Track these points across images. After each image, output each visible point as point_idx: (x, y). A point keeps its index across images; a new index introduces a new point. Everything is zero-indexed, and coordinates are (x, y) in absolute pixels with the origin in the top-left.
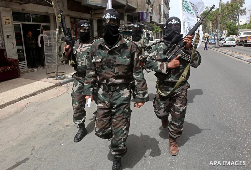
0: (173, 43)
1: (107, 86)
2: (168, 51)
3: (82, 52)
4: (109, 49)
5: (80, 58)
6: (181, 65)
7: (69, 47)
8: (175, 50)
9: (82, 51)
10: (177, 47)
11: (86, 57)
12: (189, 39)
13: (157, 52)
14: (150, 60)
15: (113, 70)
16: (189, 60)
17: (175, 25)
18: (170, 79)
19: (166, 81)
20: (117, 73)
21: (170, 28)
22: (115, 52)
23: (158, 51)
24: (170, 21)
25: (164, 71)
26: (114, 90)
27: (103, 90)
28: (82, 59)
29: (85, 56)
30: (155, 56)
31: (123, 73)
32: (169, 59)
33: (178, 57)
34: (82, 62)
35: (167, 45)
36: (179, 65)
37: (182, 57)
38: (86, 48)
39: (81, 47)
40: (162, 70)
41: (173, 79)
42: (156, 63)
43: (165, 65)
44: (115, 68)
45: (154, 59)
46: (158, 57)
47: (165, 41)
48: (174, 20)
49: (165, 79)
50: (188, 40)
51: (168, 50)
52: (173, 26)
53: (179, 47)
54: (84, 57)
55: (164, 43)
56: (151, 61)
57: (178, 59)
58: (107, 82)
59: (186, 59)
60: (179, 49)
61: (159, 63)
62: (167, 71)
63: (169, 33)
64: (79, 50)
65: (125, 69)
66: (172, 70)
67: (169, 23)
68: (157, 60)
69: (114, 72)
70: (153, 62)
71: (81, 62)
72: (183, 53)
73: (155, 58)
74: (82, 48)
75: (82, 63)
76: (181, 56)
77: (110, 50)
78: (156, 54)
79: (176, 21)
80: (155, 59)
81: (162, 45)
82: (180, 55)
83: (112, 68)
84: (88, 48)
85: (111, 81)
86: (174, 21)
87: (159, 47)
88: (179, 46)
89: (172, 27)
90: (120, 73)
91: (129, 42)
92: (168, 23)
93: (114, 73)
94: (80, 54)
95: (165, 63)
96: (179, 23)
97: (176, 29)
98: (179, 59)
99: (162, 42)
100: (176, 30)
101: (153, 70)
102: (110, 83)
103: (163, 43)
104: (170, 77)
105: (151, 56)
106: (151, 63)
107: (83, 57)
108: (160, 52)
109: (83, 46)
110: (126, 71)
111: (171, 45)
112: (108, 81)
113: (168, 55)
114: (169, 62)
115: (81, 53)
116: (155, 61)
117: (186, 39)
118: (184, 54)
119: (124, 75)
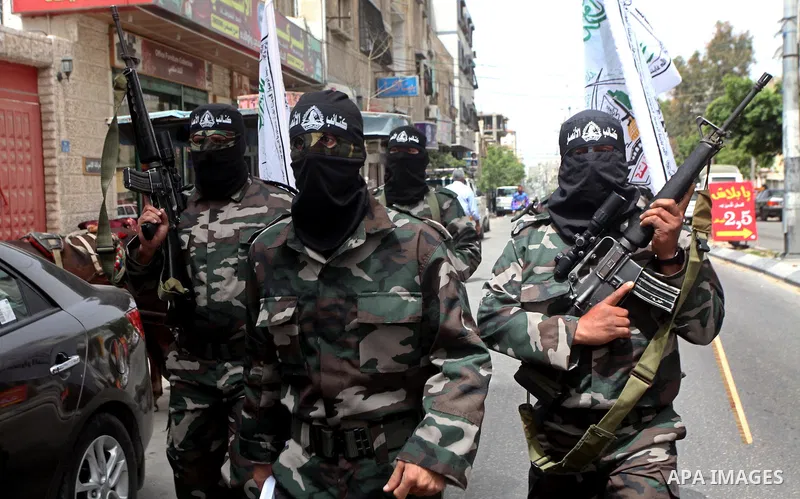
0: (599, 231)
1: (329, 433)
2: (579, 267)
3: (215, 240)
4: (323, 261)
5: (205, 270)
6: (637, 331)
7: (161, 217)
8: (608, 261)
9: (215, 236)
10: (616, 250)
11: (234, 265)
12: (664, 213)
13: (524, 268)
14: (491, 305)
15: (348, 354)
16: (669, 306)
17: (600, 146)
18: (585, 399)
19: (569, 403)
20: (372, 362)
21: (577, 160)
22: (348, 271)
23: (527, 263)
24: (578, 131)
25: (560, 355)
26: (361, 452)
27: (307, 451)
28: (217, 272)
29: (233, 261)
30: (514, 286)
31: (397, 359)
32: (580, 299)
33: (620, 291)
34: (214, 285)
35: (569, 241)
36: (626, 330)
37: (639, 291)
38: (238, 225)
39: (213, 218)
40: (550, 352)
41: (600, 397)
42: (519, 319)
43: (562, 331)
44: (358, 343)
45: (512, 302)
46: (530, 292)
47: (557, 218)
48: (592, 126)
49: (566, 395)
50: (659, 215)
51: (576, 259)
52: (591, 151)
53: (624, 248)
54: (226, 265)
55: (556, 226)
56: (498, 307)
57: (622, 302)
58: (331, 411)
59: (658, 303)
60: (623, 256)
61: (535, 319)
62: (571, 360)
63: (575, 183)
64: (200, 235)
65: (403, 343)
66: (596, 355)
67: (573, 137)
68: (527, 307)
69: (355, 362)
70: (505, 315)
71: (208, 287)
72: (642, 275)
73: (514, 297)
74: (215, 226)
75: (211, 291)
76: (634, 288)
77: (327, 265)
78: (518, 279)
79: (603, 128)
80: (519, 299)
81: (546, 237)
82: (630, 284)
83: (345, 346)
84: (242, 224)
85: (347, 406)
86: (592, 128)
87: (531, 247)
88: (625, 242)
89: (587, 155)
90: (384, 364)
91: (407, 221)
92: (569, 140)
93: (356, 367)
94: (209, 251)
95: (560, 321)
96: (615, 136)
97: (607, 164)
98: (628, 301)
99: (546, 222)
100: (605, 170)
101: (510, 350)
102: (342, 412)
103: (549, 230)
104: (589, 385)
105: (496, 286)
106: (498, 319)
107: (220, 266)
108: (539, 270)
109: (221, 217)
110: (408, 349)
111: (587, 238)
112: (331, 405)
113: (575, 282)
114: (579, 314)
115: (209, 245)
116: (515, 309)
117: (654, 211)
118: (648, 280)
119: (403, 368)
